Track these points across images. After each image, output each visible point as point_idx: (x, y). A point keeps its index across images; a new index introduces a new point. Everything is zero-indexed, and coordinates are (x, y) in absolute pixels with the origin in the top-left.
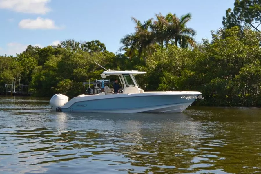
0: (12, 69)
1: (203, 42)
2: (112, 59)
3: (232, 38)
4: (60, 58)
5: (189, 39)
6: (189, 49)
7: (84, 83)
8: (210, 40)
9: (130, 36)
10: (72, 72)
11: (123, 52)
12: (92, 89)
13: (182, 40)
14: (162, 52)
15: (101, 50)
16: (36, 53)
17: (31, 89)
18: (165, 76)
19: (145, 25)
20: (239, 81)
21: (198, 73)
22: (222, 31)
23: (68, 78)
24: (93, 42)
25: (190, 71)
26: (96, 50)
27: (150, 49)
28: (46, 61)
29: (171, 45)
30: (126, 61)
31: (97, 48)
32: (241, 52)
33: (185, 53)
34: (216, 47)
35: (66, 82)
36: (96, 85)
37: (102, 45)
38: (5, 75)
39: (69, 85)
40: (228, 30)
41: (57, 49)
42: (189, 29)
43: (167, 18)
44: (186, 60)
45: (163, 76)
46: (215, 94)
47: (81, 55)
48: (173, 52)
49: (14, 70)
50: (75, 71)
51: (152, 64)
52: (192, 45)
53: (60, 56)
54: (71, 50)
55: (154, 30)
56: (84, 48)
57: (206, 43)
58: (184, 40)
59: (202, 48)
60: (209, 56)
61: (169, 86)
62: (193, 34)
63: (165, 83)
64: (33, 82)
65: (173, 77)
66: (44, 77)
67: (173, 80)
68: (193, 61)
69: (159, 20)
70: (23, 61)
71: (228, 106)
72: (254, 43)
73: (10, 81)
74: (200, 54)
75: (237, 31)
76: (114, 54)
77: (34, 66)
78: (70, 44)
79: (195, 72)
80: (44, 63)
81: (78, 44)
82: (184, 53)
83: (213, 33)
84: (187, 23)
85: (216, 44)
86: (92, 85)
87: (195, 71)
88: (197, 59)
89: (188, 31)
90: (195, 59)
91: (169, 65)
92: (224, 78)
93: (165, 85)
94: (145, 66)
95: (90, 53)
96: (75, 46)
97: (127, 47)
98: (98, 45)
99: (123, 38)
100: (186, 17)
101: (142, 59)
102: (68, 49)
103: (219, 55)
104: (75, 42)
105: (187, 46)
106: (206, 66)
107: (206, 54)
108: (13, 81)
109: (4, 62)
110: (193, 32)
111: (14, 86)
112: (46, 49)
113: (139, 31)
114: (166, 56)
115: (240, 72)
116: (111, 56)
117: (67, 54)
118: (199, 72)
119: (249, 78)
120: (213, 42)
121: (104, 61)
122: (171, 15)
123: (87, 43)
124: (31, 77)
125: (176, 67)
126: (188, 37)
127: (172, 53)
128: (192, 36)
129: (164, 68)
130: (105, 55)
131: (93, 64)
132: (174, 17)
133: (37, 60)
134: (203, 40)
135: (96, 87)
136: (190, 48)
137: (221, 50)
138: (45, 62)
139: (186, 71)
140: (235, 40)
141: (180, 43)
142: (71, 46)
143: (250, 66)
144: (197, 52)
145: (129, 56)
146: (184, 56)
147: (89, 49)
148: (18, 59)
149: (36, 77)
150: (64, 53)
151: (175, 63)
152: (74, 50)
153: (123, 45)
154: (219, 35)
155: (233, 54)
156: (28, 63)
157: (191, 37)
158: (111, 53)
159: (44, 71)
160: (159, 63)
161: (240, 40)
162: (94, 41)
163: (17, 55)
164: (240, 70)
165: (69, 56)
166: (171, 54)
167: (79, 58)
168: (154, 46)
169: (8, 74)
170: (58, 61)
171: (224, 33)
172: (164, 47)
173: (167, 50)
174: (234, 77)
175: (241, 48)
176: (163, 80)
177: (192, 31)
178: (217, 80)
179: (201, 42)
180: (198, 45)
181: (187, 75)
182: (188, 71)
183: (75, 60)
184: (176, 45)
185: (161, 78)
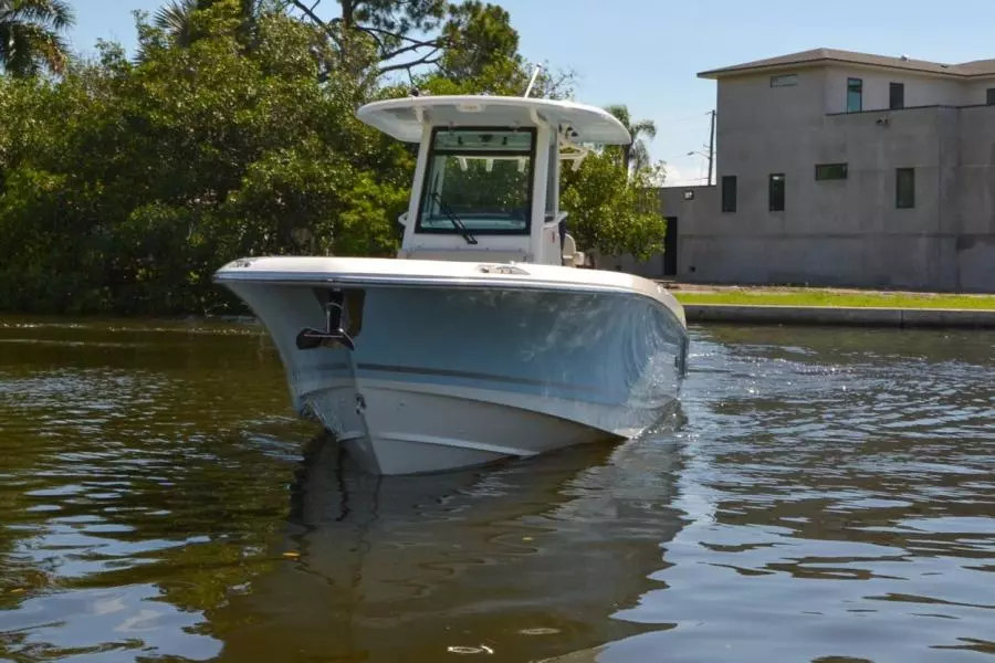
1: (102, 54)
3: (217, 46)
5: (44, 38)
6: (42, 83)
8: (132, 50)
13: (11, 43)
20: (241, 216)
21: (78, 183)
22: (181, 16)
25: (43, 173)
32: (250, 103)
33: (25, 99)
34: (152, 76)
40: (200, 12)
44: (30, 124)
46: (147, 266)
52: (56, 64)
57: (114, 61)
58: (21, 45)
59: (98, 81)
60: (125, 113)
62: (61, 19)
68: (58, 130)
71: (199, 313)
72: (301, 68)
74: (85, 103)
75: (234, 20)
79: (66, 175)
82: (21, 96)
83: (144, 22)
85: (153, 64)
87: (63, 172)
88: (73, 124)
90: (64, 125)
92: (183, 203)
103: (166, 112)
105: (35, 67)
106: (113, 153)
107: (111, 105)
110: (60, 12)
115: (246, 180)
118: (82, 175)
119: (279, 206)
120: (141, 57)
126: (39, 30)
128: (57, 27)
134: (102, 46)
136: (47, 78)
137: (170, 90)
139: (30, 172)
140: (228, 52)
141: (5, 54)
143: (284, 156)
144: (75, 95)
146: (20, 109)
154: (167, 31)
155: (220, 109)
157: (50, 30)
161: (247, 52)
164: (246, 174)
171: (186, 25)
174: (222, 198)
175: (249, 89)
177: (57, 8)
178: (156, 213)
179: (91, 56)
180: (80, 66)
181: (31, 187)
182: (36, 174)
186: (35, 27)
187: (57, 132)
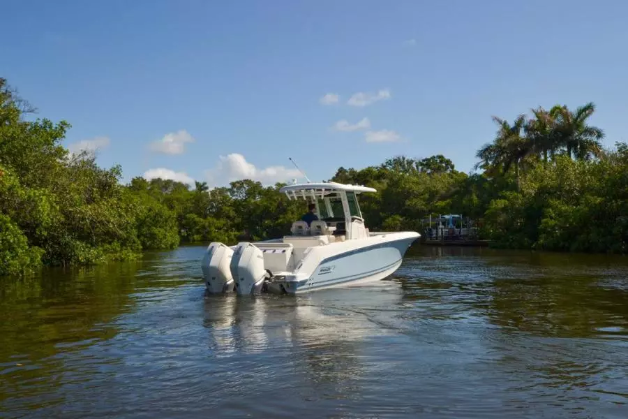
1: (618, 148)
2: (463, 182)
4: (385, 185)
5: (591, 144)
6: (592, 162)
7: (422, 220)
9: (491, 146)
10: (404, 205)
11: (480, 172)
12: (434, 228)
13: (579, 147)
14: (545, 168)
15: (446, 170)
18: (551, 207)
19: (515, 128)
21: (610, 200)
23: (397, 214)
24: (434, 157)
25: (595, 197)
26: (438, 169)
27: (525, 164)
29: (561, 156)
30: (487, 185)
31: (440, 166)
35: (394, 220)
37: (448, 162)
39: (399, 225)
41: (380, 172)
42: (591, 129)
43: (553, 112)
44: (588, 179)
45: (549, 206)
47: (415, 179)
48: (564, 167)
50: (408, 202)
51: (529, 187)
52: (598, 154)
53: (385, 182)
54: (400, 172)
55: (531, 134)
56: (420, 167)
57: (624, 150)
58: (583, 147)
59: (617, 158)
61: (558, 221)
62: (600, 135)
63: (551, 218)
65: (565, 208)
67: (566, 212)
69: (537, 116)
74: (612, 168)
76: (467, 175)
78: (398, 162)
79: (604, 198)
81: (410, 163)
82: (584, 167)
84: (587, 119)
86: (433, 223)
87: (604, 196)
88: (606, 177)
89: (590, 131)
90: (603, 178)
91: (560, 188)
93: (553, 220)
94: (517, 191)
95: (428, 174)
96: (406, 166)
97: (487, 164)
98: (441, 162)
99: (481, 149)
100: (585, 109)
101: (511, 180)
102: (396, 170)
104: (406, 159)
105: (589, 156)
106: (624, 187)
107: (623, 168)
112: (365, 172)
113: (506, 137)
114: (553, 175)
116: (460, 179)
117: (395, 179)
118: (611, 197)
121: (452, 186)
122: (559, 108)
123: (424, 160)
125: (572, 192)
126: (590, 141)
127: (563, 170)
128: (598, 139)
129: (549, 193)
130: (452, 178)
131: (434, 191)
132: (564, 111)
134: (619, 145)
135: (441, 226)
136: (594, 159)
139: (588, 196)
141: (575, 152)
142: (401, 165)
144: (606, 165)
145: (490, 176)
146: (584, 172)
147: (427, 169)
150: (391, 177)
152: (406, 171)
153: (479, 160)
157: (595, 141)
158: (462, 173)
160: (541, 186)
162: (435, 155)
165: (398, 182)
166: (561, 171)
167: (413, 182)
168: (530, 160)
170: (383, 189)
172: (549, 159)
173: (555, 165)
176: (549, 212)
177: (597, 132)
179: (613, 149)
180: (608, 154)
181: (590, 203)
182: (592, 198)
183: (407, 187)
184: (570, 156)
185: (545, 209)
186: (588, 140)
187: (600, 180)
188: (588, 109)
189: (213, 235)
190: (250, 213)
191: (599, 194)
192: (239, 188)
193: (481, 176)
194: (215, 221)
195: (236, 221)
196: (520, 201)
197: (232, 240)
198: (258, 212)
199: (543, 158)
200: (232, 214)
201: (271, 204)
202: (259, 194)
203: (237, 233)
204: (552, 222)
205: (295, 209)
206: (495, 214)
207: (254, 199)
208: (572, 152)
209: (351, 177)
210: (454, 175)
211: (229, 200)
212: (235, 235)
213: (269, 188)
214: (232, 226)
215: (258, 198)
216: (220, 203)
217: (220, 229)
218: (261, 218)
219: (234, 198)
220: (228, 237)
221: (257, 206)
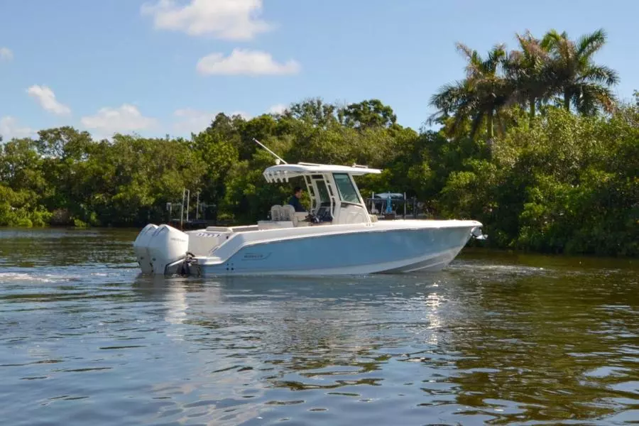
0: (181, 168)
1: (637, 99)
2: (410, 143)
4: (290, 142)
5: (600, 92)
6: (600, 119)
9: (452, 89)
11: (437, 128)
13: (581, 96)
14: (531, 126)
15: (384, 123)
16: (233, 132)
17: (225, 215)
18: (537, 184)
19: (490, 62)
21: (624, 177)
24: (364, 104)
25: (602, 172)
26: (372, 122)
27: (502, 119)
28: (257, 149)
29: (554, 108)
30: (445, 149)
31: (375, 118)
33: (590, 129)
36: (373, 205)
37: (387, 111)
38: (167, 183)
41: (281, 122)
42: (600, 69)
43: (546, 44)
44: (593, 144)
45: (535, 183)
47: (337, 136)
48: (560, 126)
49: (185, 171)
51: (507, 154)
52: (608, 108)
53: (290, 138)
54: (314, 123)
55: (510, 74)
58: (587, 97)
59: (634, 115)
61: (548, 207)
62: (611, 80)
63: (538, 202)
64: (227, 198)
65: (559, 187)
66: (252, 186)
67: (559, 194)
69: (524, 47)
70: (206, 151)
73: (176, 196)
74: (627, 130)
76: (415, 132)
77: (229, 162)
78: (311, 109)
79: (615, 173)
80: (254, 155)
81: (329, 110)
82: (588, 127)
84: (594, 53)
87: (614, 171)
88: (620, 142)
89: (598, 73)
90: (614, 143)
91: (551, 156)
93: (541, 206)
94: (489, 162)
95: (356, 128)
96: (323, 114)
97: (447, 116)
98: (377, 110)
99: (438, 93)
100: (591, 40)
101: (482, 142)
102: (307, 121)
104: (322, 105)
105: (595, 110)
108: (184, 196)
109: (163, 152)
110: (610, 75)
111: (186, 207)
112: (258, 122)
113: (476, 76)
114: (542, 136)
116: (408, 138)
117: (306, 134)
118: (625, 173)
121: (392, 148)
122: (554, 36)
123: (350, 107)
124: (225, 187)
125: (567, 163)
126: (598, 87)
127: (557, 128)
128: (609, 84)
129: (536, 164)
130: (393, 135)
131: (366, 155)
132: (562, 40)
133: (237, 147)
134: (637, 94)
135: (373, 211)
136: (603, 115)
138: (255, 152)
139: (593, 171)
141: (577, 103)
142: (315, 113)
144: (620, 125)
145: (450, 135)
146: (586, 135)
147: (356, 120)
148: (195, 145)
149: (234, 188)
150: (298, 131)
151: (564, 153)
152: (322, 122)
153: (435, 111)
156: (217, 154)
157: (604, 87)
158: (408, 129)
159: (251, 173)
160: (524, 152)
162: (368, 101)
163: (193, 136)
165: (309, 139)
166: (555, 132)
167: (333, 141)
168: (510, 113)
169: (172, 181)
170: (284, 149)
172: (537, 113)
173: (546, 121)
176: (536, 193)
177: (608, 73)
179: (630, 101)
180: (623, 107)
181: (595, 181)
182: (597, 173)
183: (324, 147)
184: (568, 110)
185: (531, 190)
186: (595, 85)
187: (610, 147)
188: (595, 40)
189: (8, 215)
190: (70, 182)
191: (608, 169)
192: (52, 141)
193: (436, 134)
194: (11, 191)
195: (47, 195)
196: (493, 176)
197: (40, 225)
198: (84, 180)
199: (528, 110)
200: (40, 181)
201: (105, 168)
202: (87, 150)
203: (47, 213)
204: (539, 209)
205: (144, 177)
206: (455, 195)
207: (78, 159)
208: (571, 103)
209: (236, 128)
210: (396, 131)
211: (36, 159)
212: (44, 217)
213: (103, 141)
214: (39, 202)
215: (84, 159)
216: (20, 164)
217: (19, 206)
218: (88, 190)
219: (43, 157)
220: (33, 220)
221: (82, 171)
